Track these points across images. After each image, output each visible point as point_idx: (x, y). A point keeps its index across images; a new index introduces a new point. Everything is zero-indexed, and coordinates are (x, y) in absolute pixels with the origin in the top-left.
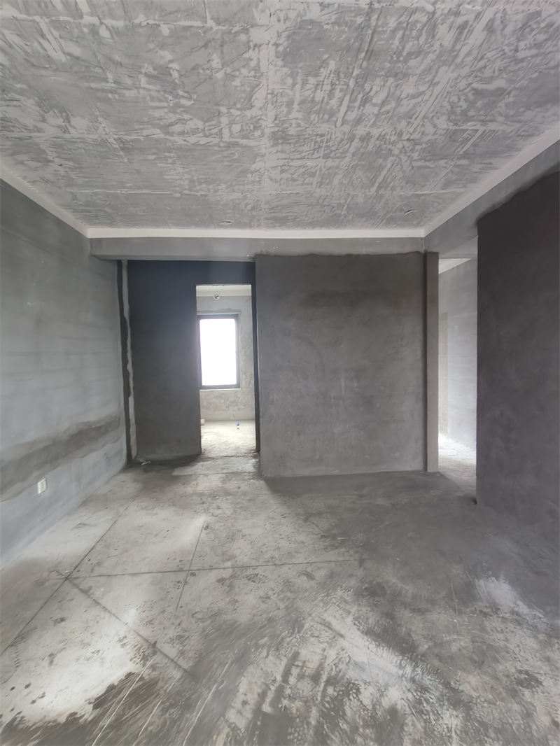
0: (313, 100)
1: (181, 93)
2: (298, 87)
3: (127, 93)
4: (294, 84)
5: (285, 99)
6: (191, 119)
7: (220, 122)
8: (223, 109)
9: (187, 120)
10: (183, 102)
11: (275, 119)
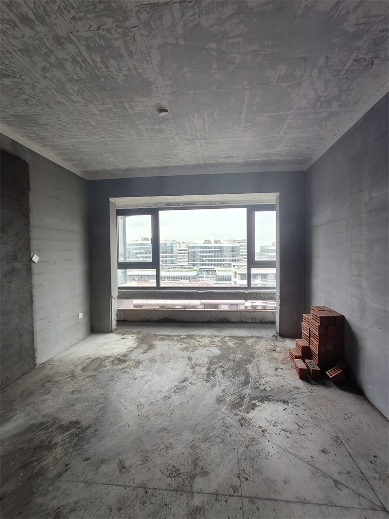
0: (115, 59)
1: (214, 54)
2: (132, 67)
3: (256, 48)
4: (136, 68)
5: (135, 57)
6: (211, 26)
7: (184, 26)
8: (182, 42)
9: (215, 25)
10: (213, 45)
11: (134, 36)
